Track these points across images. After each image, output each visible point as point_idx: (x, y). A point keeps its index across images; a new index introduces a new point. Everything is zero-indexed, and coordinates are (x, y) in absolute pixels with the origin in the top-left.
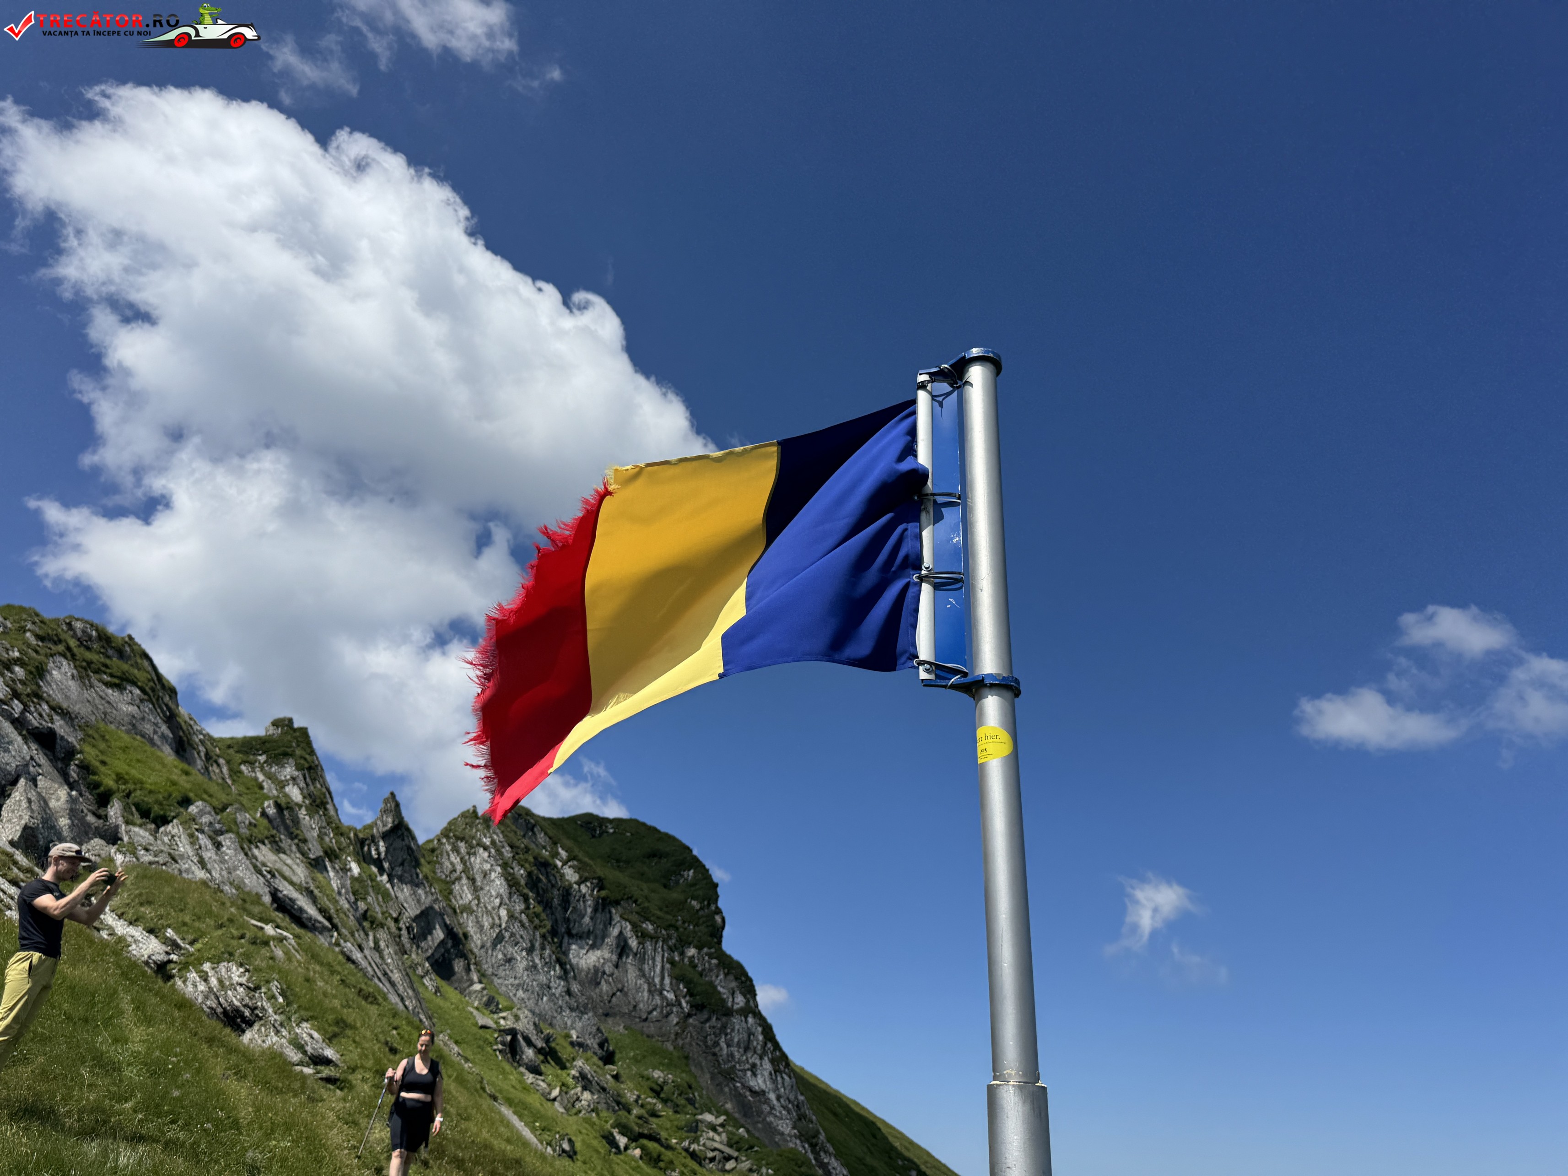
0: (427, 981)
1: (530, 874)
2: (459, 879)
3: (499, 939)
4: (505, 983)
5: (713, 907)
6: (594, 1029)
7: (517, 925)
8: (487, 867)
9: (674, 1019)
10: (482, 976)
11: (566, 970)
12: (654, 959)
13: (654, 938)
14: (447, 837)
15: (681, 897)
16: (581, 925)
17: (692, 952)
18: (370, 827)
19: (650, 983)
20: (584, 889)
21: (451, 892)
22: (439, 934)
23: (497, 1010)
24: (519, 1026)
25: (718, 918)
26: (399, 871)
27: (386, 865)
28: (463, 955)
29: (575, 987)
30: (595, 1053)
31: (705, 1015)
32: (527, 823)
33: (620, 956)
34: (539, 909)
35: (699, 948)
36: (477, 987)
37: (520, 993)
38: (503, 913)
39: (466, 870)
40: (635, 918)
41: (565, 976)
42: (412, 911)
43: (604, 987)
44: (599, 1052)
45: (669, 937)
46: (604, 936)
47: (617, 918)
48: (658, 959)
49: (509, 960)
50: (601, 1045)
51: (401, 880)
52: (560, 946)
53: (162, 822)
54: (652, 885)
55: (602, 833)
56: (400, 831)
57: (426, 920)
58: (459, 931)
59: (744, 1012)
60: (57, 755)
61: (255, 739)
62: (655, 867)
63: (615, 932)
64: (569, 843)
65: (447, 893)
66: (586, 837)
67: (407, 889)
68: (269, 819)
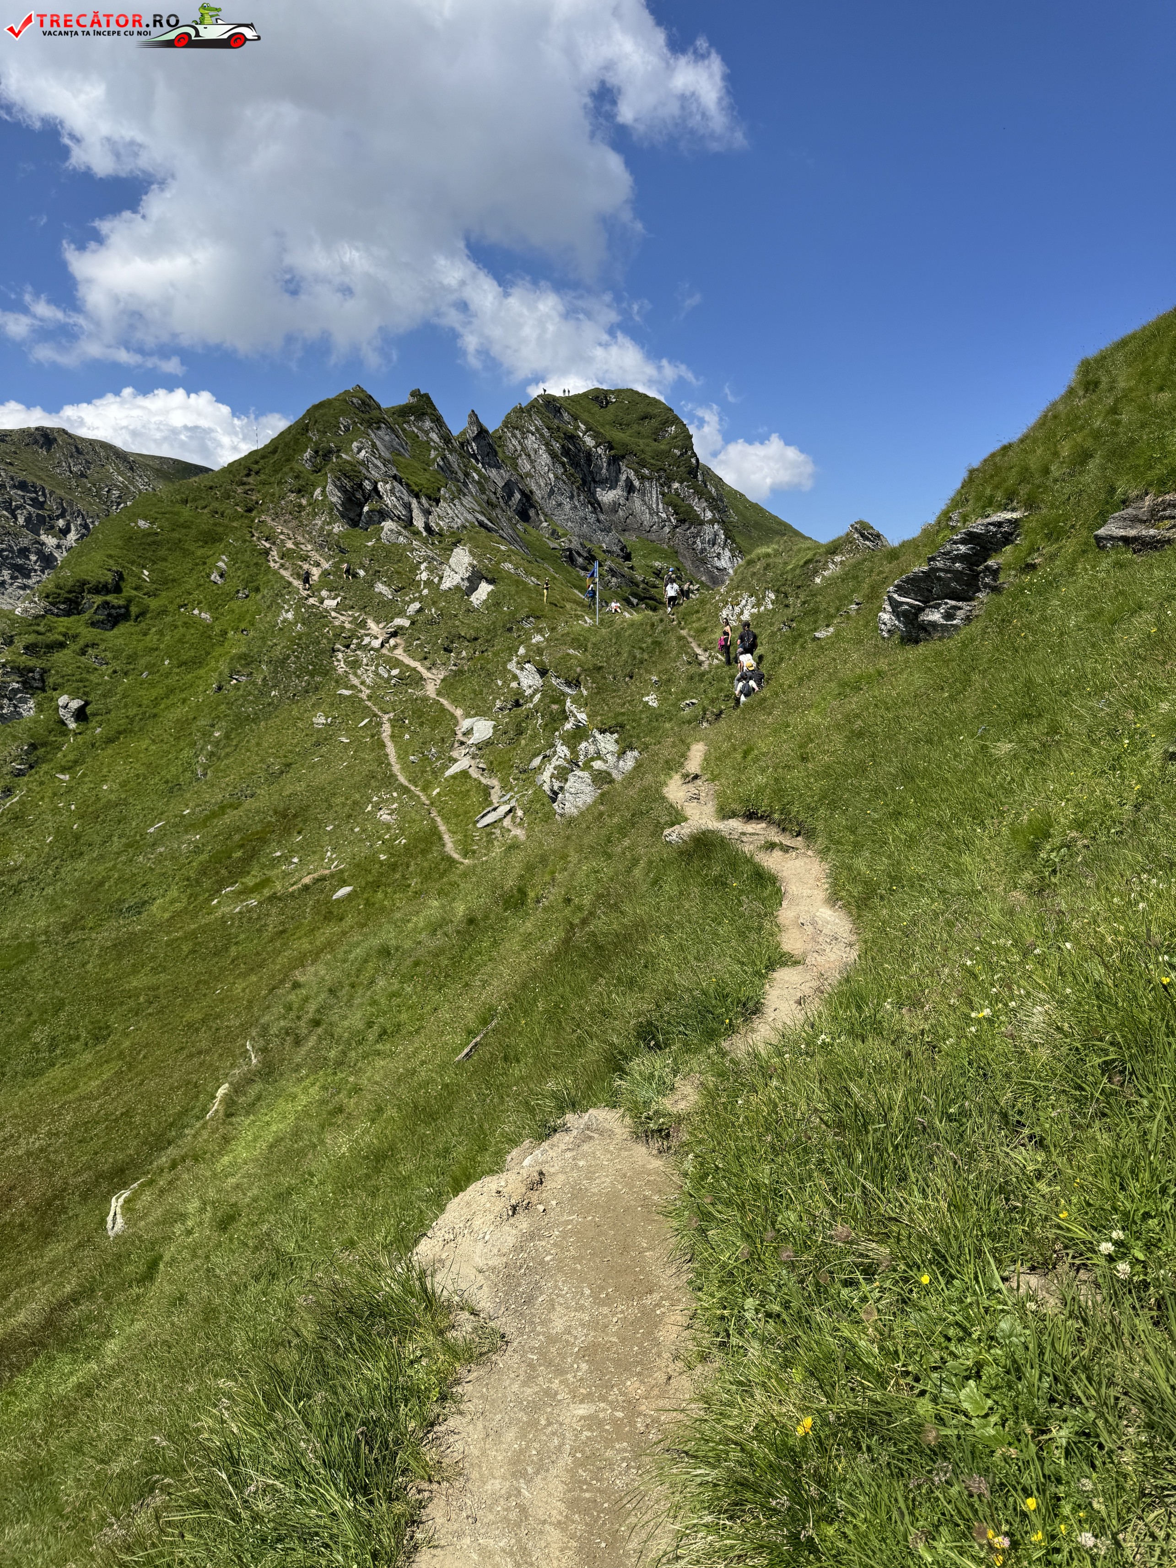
0: (519, 526)
1: (563, 446)
2: (520, 455)
3: (552, 492)
4: (559, 518)
5: (689, 453)
6: (616, 541)
7: (561, 482)
8: (536, 446)
9: (667, 530)
10: (546, 515)
11: (596, 505)
12: (651, 492)
13: (650, 479)
14: (507, 427)
15: (667, 448)
16: (601, 474)
17: (676, 485)
18: (464, 433)
19: (650, 508)
20: (599, 451)
21: (517, 466)
22: (518, 496)
23: (559, 537)
24: (572, 546)
25: (693, 461)
26: (487, 459)
27: (479, 457)
28: (533, 506)
29: (602, 517)
30: (618, 556)
31: (687, 525)
32: (555, 407)
33: (629, 493)
34: (572, 471)
35: (681, 483)
36: (545, 524)
37: (569, 524)
38: (551, 476)
39: (524, 449)
40: (636, 466)
41: (594, 511)
42: (501, 484)
43: (621, 513)
44: (621, 554)
45: (660, 477)
46: (617, 480)
47: (624, 468)
48: (654, 492)
49: (560, 505)
50: (622, 550)
51: (490, 466)
52: (589, 490)
53: (437, 501)
54: (646, 441)
55: (607, 403)
56: (482, 433)
57: (509, 488)
58: (527, 491)
59: (712, 522)
60: (401, 483)
61: (405, 406)
62: (647, 427)
63: (623, 477)
64: (585, 416)
65: (515, 466)
66: (596, 408)
67: (494, 471)
68: (442, 468)
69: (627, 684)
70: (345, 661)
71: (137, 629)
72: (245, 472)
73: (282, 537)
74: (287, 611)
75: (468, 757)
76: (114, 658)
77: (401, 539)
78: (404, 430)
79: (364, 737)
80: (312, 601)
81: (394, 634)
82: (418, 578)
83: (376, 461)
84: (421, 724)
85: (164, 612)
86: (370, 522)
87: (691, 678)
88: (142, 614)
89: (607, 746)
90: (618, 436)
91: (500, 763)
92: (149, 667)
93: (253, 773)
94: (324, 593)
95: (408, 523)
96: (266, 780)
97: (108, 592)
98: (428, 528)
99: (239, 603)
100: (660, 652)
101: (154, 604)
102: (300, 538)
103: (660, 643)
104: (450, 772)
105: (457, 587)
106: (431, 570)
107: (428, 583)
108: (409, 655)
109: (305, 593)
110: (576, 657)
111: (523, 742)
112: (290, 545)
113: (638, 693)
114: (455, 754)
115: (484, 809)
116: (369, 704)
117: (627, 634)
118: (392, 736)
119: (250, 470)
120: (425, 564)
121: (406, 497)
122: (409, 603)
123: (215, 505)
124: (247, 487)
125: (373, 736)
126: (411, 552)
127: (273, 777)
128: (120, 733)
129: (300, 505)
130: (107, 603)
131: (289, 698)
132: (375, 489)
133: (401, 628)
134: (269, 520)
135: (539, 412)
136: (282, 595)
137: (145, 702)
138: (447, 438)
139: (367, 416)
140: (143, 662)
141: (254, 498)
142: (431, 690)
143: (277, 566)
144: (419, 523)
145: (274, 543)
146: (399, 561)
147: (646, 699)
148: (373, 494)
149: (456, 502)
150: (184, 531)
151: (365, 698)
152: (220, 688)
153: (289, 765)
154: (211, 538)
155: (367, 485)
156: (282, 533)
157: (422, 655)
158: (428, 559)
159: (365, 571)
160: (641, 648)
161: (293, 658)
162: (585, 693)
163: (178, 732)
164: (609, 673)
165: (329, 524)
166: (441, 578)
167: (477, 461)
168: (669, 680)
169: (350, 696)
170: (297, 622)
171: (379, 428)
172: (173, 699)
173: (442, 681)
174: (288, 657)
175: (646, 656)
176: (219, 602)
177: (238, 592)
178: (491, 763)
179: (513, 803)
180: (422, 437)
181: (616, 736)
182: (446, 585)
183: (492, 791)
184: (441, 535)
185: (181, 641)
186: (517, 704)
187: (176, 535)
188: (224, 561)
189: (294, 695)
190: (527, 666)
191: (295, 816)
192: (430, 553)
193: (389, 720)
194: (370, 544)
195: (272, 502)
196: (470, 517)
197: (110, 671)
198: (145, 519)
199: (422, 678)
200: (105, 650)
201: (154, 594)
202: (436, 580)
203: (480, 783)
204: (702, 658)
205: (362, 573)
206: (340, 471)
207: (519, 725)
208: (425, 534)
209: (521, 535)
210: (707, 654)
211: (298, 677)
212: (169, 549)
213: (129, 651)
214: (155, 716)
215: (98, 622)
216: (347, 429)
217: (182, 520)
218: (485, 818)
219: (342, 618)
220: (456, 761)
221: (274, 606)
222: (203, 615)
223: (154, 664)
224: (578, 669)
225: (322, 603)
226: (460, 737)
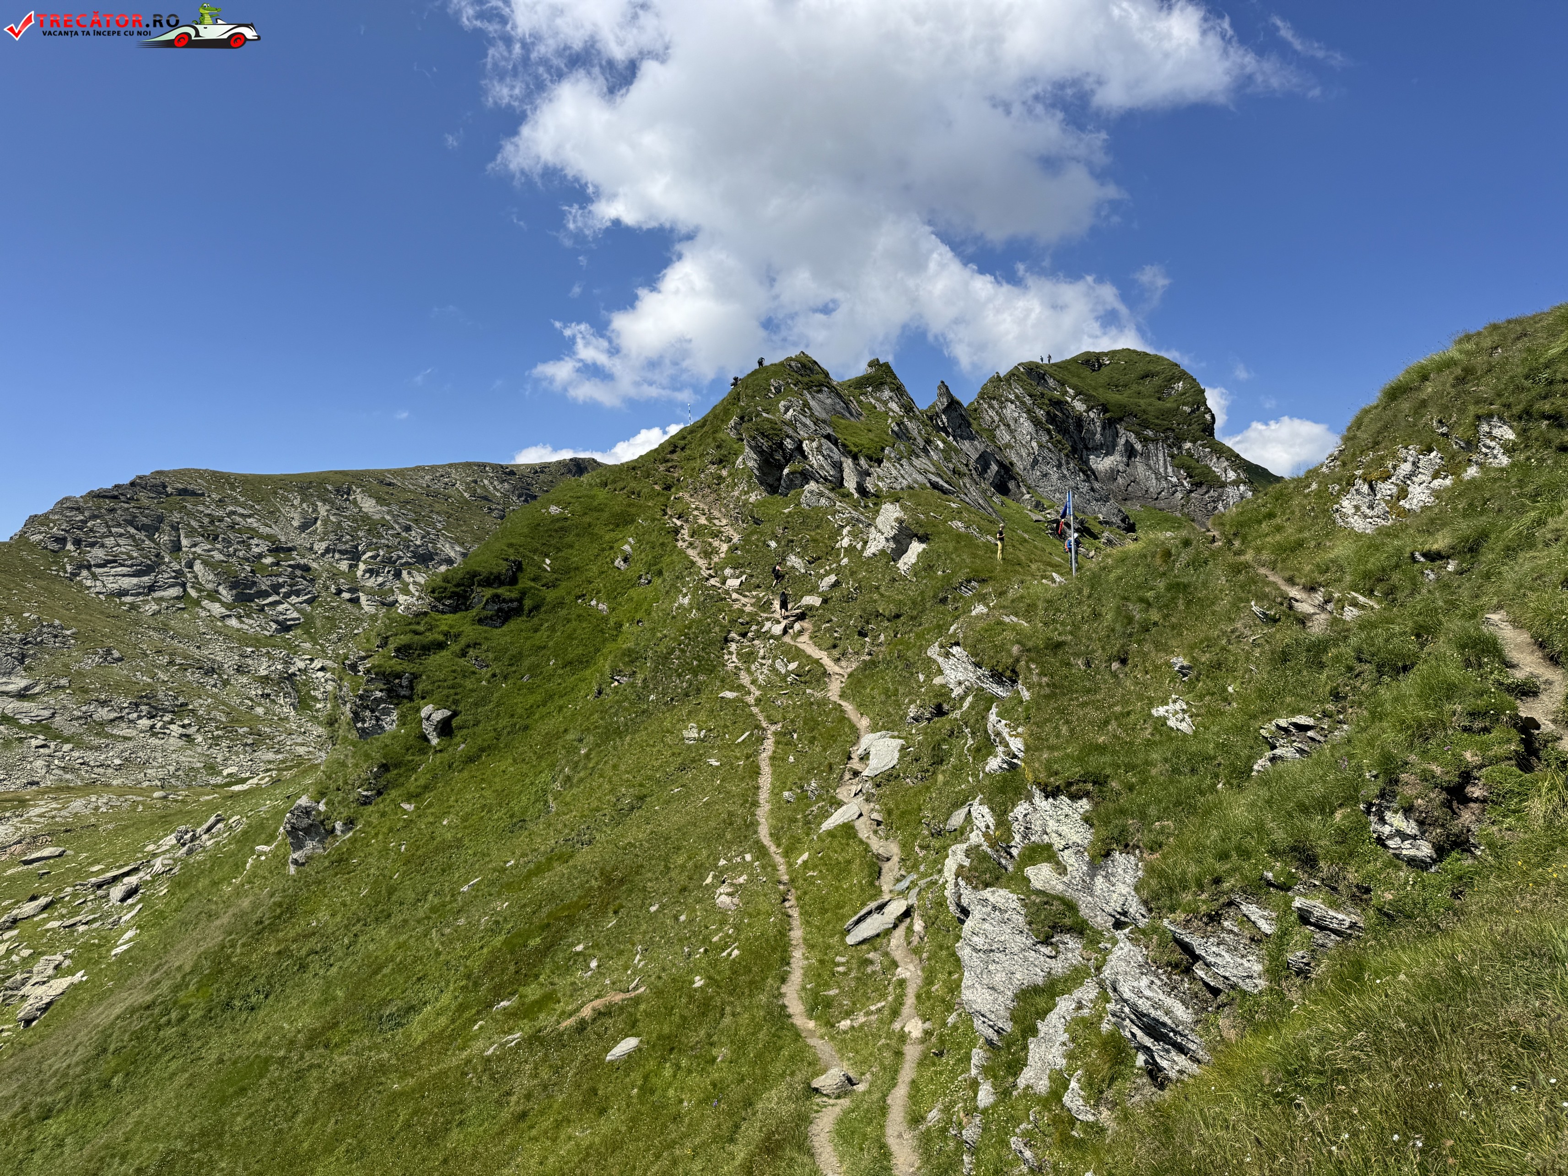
0: (994, 499)
1: (1048, 413)
2: (998, 426)
3: (1035, 462)
4: (1045, 490)
5: (1202, 409)
6: (1116, 511)
7: (1046, 451)
8: (1016, 415)
9: (1179, 495)
10: (1029, 488)
11: (1090, 474)
12: (1157, 456)
13: (1155, 441)
14: (983, 398)
15: (1175, 405)
16: (1094, 440)
17: (1188, 445)
18: (933, 406)
19: (1157, 473)
20: (1092, 415)
21: (995, 437)
22: (994, 467)
23: (1044, 509)
25: (1208, 417)
26: (959, 432)
27: (950, 430)
28: (1013, 478)
29: (1097, 485)
30: (1118, 527)
31: (1204, 489)
32: (1039, 374)
33: (1129, 457)
34: (1059, 437)
35: (1194, 442)
36: (1027, 496)
37: (1057, 495)
38: (1034, 444)
39: (1001, 420)
40: (1137, 428)
41: (1088, 479)
42: (974, 456)
43: (1120, 480)
44: (1123, 525)
45: (1167, 438)
46: (1114, 445)
47: (1122, 431)
48: (1161, 455)
49: (1045, 475)
50: (1123, 521)
51: (962, 438)
52: (1081, 458)
53: (880, 462)
54: (1148, 400)
55: (1100, 366)
56: (953, 405)
57: (984, 460)
58: (1007, 462)
59: (1236, 483)
60: (836, 444)
61: (862, 378)
62: (1148, 386)
63: (1122, 441)
64: (1074, 380)
65: (993, 438)
66: (1087, 372)
67: (967, 443)
68: (897, 434)
69: (1115, 675)
70: (738, 654)
71: (529, 624)
72: (670, 449)
73: (696, 513)
74: (685, 595)
75: (861, 798)
76: (496, 659)
77: (823, 501)
78: (860, 402)
79: (738, 759)
80: (712, 581)
81: (801, 617)
82: (838, 545)
83: (804, 419)
84: (812, 741)
85: (561, 604)
86: (791, 486)
87: (1284, 657)
88: (536, 608)
89: (1064, 830)
90: (1113, 397)
91: (903, 814)
92: (534, 670)
93: (597, 810)
94: (728, 571)
95: (838, 483)
96: (613, 818)
97: (502, 584)
98: (862, 490)
99: (640, 590)
100: (1189, 603)
101: (551, 595)
102: (716, 513)
103: (1186, 586)
104: (829, 824)
105: (883, 552)
106: (853, 535)
107: (850, 550)
108: (815, 643)
109: (705, 573)
110: (1014, 627)
111: (940, 778)
112: (703, 521)
113: (1140, 697)
114: (842, 793)
115: (863, 904)
116: (755, 710)
117: (1112, 576)
118: (772, 758)
119: (676, 447)
120: (848, 528)
121: (836, 455)
122: (822, 577)
123: (633, 484)
124: (670, 464)
125: (748, 757)
126: (833, 515)
127: (621, 815)
128: (482, 750)
129: (720, 477)
130: (497, 596)
131: (666, 704)
132: (799, 448)
133: (810, 608)
134: (687, 496)
135: (1019, 379)
136: (683, 578)
137: (519, 711)
138: (909, 408)
139: (806, 379)
140: (526, 663)
141: (676, 475)
142: (834, 690)
143: (685, 545)
144: (850, 484)
145: (687, 521)
146: (818, 527)
147: (1159, 711)
148: (796, 453)
149: (904, 462)
150: (596, 514)
151: (753, 702)
152: (600, 693)
153: (642, 798)
154: (623, 520)
155: (789, 444)
156: (696, 509)
157: (831, 642)
158: (853, 522)
159: (778, 542)
160: (1142, 600)
161: (677, 653)
162: (1026, 695)
163: (544, 748)
164: (1077, 655)
165: (746, 493)
166: (866, 543)
167: (948, 434)
168: (1219, 666)
169: (734, 700)
170: (692, 608)
171: (820, 391)
172: (551, 706)
173: (850, 675)
174: (673, 651)
175: (1155, 615)
176: (619, 590)
177: (640, 577)
178: (889, 813)
179: (912, 900)
180: (880, 407)
181: (1084, 805)
182: (872, 549)
183: (886, 866)
184: (877, 497)
185: (570, 637)
186: (939, 711)
187: (587, 519)
188: (630, 544)
189: (672, 699)
190: (955, 650)
191: (622, 881)
192: (855, 514)
193: (775, 733)
194: (786, 511)
195: (691, 477)
196: (920, 478)
197: (489, 675)
198: (558, 504)
199: (825, 674)
200: (488, 651)
201: (553, 585)
202: (859, 546)
203: (867, 848)
204: (1305, 608)
205: (773, 544)
206: (757, 430)
207: (937, 747)
208: (856, 495)
209: (997, 508)
210: (1319, 597)
211: (679, 676)
212: (578, 535)
213: (513, 651)
214: (526, 728)
215: (486, 618)
216: (778, 390)
217: (595, 503)
218: (863, 926)
219: (744, 600)
220: (840, 804)
221: (673, 591)
222: (601, 606)
223: (538, 666)
224: (1015, 649)
225: (724, 583)
226: (855, 764)
